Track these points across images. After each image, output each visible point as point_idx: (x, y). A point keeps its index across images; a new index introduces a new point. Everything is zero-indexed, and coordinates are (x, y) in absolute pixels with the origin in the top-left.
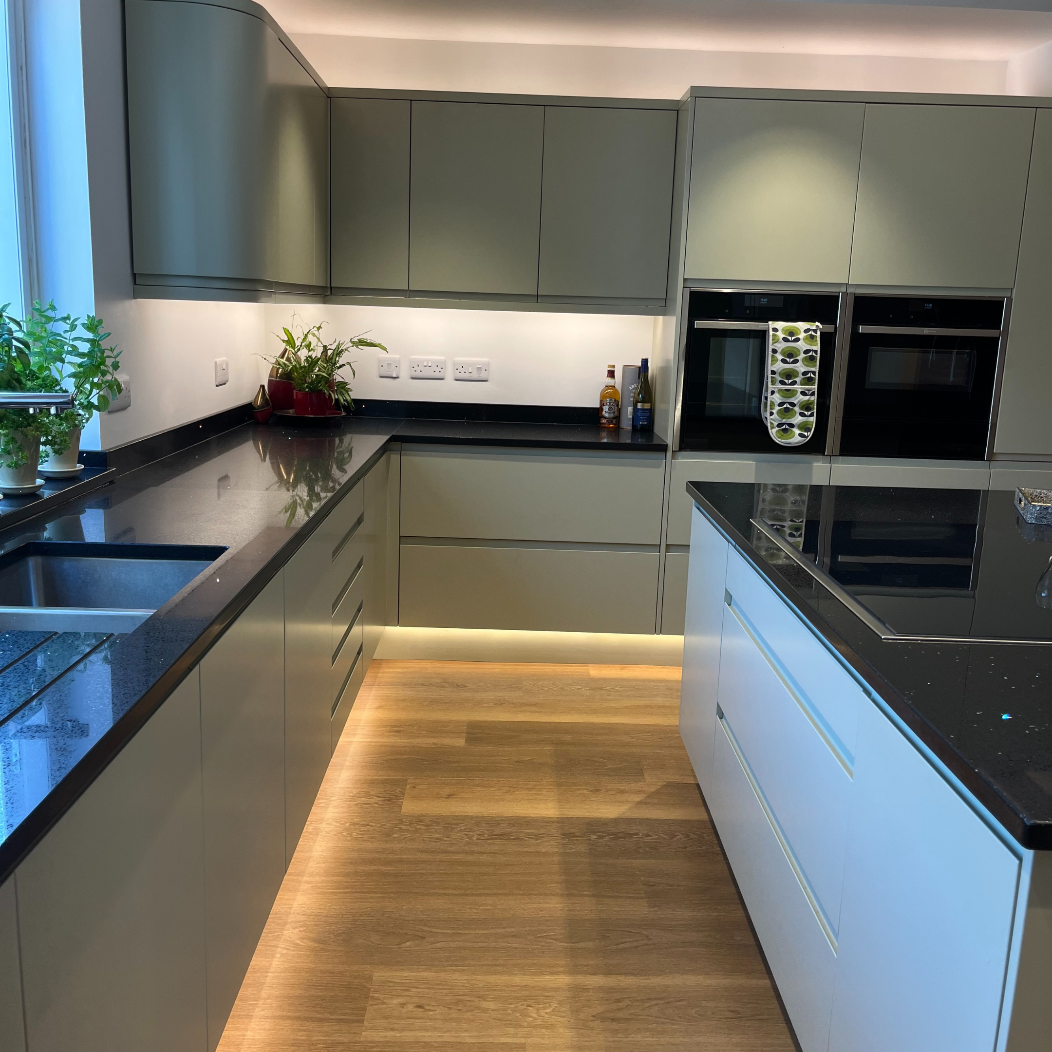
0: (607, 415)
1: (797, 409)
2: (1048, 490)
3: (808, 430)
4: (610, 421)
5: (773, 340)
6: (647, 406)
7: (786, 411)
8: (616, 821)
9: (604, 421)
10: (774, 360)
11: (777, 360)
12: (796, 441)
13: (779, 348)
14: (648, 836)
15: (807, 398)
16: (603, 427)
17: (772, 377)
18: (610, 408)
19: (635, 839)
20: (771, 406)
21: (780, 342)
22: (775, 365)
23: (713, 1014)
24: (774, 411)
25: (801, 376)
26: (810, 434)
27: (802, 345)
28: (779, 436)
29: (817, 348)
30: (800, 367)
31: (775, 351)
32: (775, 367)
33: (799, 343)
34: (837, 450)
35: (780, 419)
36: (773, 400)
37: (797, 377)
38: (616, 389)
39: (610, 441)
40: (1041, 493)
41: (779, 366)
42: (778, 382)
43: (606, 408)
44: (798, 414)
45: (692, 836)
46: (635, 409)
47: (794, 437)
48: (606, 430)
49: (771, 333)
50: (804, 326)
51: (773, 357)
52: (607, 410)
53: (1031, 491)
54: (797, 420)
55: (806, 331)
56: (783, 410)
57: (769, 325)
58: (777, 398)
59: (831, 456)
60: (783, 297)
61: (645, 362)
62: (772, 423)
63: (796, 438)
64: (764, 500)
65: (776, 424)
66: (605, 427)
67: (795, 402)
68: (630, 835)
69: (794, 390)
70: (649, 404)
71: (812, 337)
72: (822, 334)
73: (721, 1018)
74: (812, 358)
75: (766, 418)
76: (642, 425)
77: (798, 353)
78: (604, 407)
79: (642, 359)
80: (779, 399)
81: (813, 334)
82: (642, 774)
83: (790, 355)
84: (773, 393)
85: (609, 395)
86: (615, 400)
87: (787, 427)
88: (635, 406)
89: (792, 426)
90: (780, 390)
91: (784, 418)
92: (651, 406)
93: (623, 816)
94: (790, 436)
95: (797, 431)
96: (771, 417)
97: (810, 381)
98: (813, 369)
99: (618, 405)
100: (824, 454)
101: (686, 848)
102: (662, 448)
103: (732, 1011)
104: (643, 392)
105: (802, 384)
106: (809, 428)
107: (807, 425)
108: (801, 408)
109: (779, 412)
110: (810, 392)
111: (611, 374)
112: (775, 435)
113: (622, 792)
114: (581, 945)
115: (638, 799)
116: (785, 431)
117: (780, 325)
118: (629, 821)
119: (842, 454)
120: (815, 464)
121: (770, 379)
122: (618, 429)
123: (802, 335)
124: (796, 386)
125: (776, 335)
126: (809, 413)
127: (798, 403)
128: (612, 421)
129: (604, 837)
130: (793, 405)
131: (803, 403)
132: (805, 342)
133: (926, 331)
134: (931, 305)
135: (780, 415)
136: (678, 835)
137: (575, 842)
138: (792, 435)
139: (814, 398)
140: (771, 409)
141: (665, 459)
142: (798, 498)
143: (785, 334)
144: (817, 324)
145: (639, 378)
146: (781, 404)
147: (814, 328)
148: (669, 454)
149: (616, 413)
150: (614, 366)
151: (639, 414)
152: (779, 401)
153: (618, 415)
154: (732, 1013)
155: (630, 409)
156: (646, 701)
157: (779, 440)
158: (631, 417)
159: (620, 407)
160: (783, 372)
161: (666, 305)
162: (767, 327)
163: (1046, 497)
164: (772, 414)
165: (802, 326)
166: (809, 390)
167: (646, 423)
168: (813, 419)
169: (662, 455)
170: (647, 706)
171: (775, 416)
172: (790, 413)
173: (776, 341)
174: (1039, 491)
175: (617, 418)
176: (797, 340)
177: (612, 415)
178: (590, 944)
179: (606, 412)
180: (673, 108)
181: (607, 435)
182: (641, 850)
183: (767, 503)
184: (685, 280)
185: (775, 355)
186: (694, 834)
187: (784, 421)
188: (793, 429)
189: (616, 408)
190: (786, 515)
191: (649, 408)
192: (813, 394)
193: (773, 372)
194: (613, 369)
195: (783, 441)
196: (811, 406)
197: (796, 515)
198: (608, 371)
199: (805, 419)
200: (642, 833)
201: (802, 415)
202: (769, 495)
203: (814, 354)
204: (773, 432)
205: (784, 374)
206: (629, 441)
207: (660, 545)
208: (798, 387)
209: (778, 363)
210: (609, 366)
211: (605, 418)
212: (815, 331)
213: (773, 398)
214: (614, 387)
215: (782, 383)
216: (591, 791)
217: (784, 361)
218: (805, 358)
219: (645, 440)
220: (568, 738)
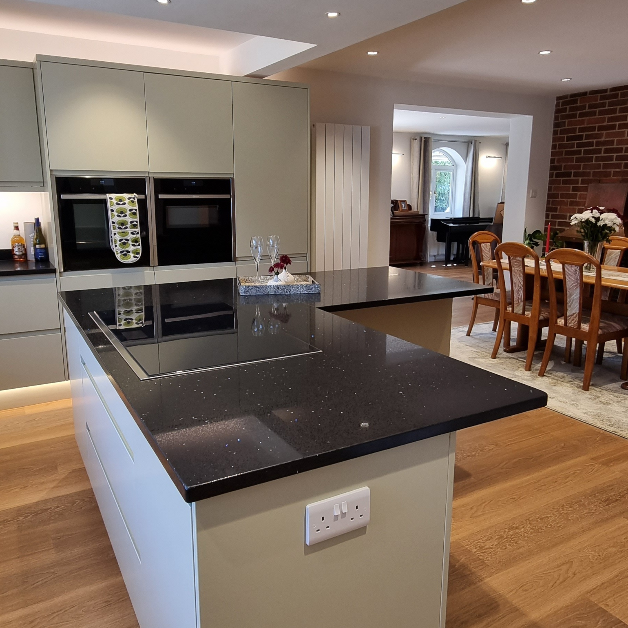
0: (17, 253)
1: (130, 242)
2: (252, 276)
3: (138, 253)
4: (20, 256)
5: (110, 204)
6: (43, 246)
7: (124, 244)
8: (37, 504)
9: (16, 257)
10: (113, 216)
11: (114, 216)
12: (132, 260)
13: (115, 209)
14: (58, 507)
15: (135, 236)
16: (15, 261)
17: (113, 226)
18: (19, 249)
19: (49, 512)
20: (115, 242)
21: (115, 205)
22: (114, 218)
23: (93, 608)
24: (117, 244)
25: (130, 224)
26: (139, 256)
27: (128, 207)
28: (122, 258)
29: (137, 207)
30: (129, 219)
31: (112, 211)
32: (113, 220)
33: (125, 205)
34: (156, 263)
35: (121, 249)
36: (115, 238)
37: (127, 224)
38: (22, 237)
39: (22, 269)
40: (249, 278)
41: (116, 219)
42: (117, 228)
43: (16, 249)
44: (131, 245)
45: (86, 499)
46: (35, 249)
47: (130, 258)
48: (18, 262)
49: (109, 200)
50: (128, 196)
51: (112, 214)
52: (17, 250)
53: (244, 278)
54: (131, 248)
55: (129, 198)
56: (122, 244)
57: (107, 196)
58: (118, 237)
59: (154, 266)
60: (113, 179)
61: (37, 220)
62: (117, 252)
63: (131, 259)
64: (119, 295)
65: (119, 252)
66: (17, 261)
67: (129, 238)
68: (46, 510)
69: (127, 232)
70: (44, 245)
71: (133, 202)
72: (139, 200)
73: (98, 609)
74: (134, 214)
75: (113, 248)
76: (41, 258)
77: (126, 211)
78: (15, 249)
79: (35, 218)
80: (119, 237)
81: (133, 200)
82: (56, 469)
83: (122, 213)
84: (115, 234)
85: (17, 240)
86: (21, 244)
87: (126, 253)
88: (35, 246)
89: (129, 252)
90: (119, 233)
91: (123, 248)
92: (45, 246)
93: (42, 499)
94: (128, 258)
95: (132, 255)
96: (116, 248)
97: (135, 226)
98: (136, 220)
99: (24, 247)
100: (149, 266)
101: (82, 508)
102: (54, 271)
103: (105, 602)
104: (38, 237)
105: (131, 228)
106: (138, 252)
107: (137, 251)
108: (133, 241)
109: (120, 245)
110: (136, 232)
111: (17, 228)
112: (119, 258)
113: (42, 483)
114: (7, 594)
115: (53, 486)
116: (125, 255)
117: (113, 196)
118: (46, 501)
119: (160, 264)
120: (145, 272)
121: (112, 227)
122: (26, 261)
123: (127, 201)
124: (127, 230)
125: (111, 201)
126: (137, 244)
127: (130, 238)
128: (21, 257)
129: (29, 516)
130: (127, 240)
131: (133, 239)
132: (129, 205)
133: (194, 196)
134: (194, 183)
135: (121, 246)
136: (77, 502)
137: (8, 525)
138: (129, 257)
139: (139, 236)
140: (115, 243)
141: (56, 277)
142: (138, 291)
143: (117, 201)
144: (135, 194)
145: (35, 230)
146: (120, 240)
147: (133, 196)
148: (58, 274)
149: (23, 252)
150: (17, 223)
151: (38, 251)
152: (119, 239)
153: (25, 252)
154: (105, 604)
155: (32, 249)
156: (61, 422)
157: (123, 260)
158: (33, 253)
159: (25, 247)
160: (119, 222)
161: (45, 185)
162: (106, 197)
163: (251, 280)
164: (116, 246)
165: (126, 196)
166: (135, 231)
167: (43, 256)
168: (140, 247)
169: (54, 275)
170: (62, 425)
171: (118, 247)
172: (127, 245)
173: (112, 205)
174: (247, 277)
175: (25, 255)
176: (124, 204)
177: (21, 253)
178: (15, 590)
179: (17, 252)
180: (30, 68)
181: (19, 265)
182: (52, 518)
183: (120, 296)
184: (51, 171)
185: (113, 213)
186: (88, 498)
187: (123, 250)
188: (130, 254)
189: (23, 248)
190: (133, 301)
191: (44, 247)
192: (138, 233)
193: (113, 223)
194: (17, 225)
195: (124, 261)
196: (138, 240)
197: (139, 301)
198: (14, 226)
199: (135, 248)
200: (54, 507)
201: (133, 245)
202: (121, 292)
203: (135, 211)
204: (118, 256)
205: (120, 223)
206: (34, 268)
207: (60, 328)
208: (129, 230)
209: (115, 217)
210: (14, 223)
211: (16, 255)
212: (134, 198)
213: (115, 237)
214: (20, 236)
215: (119, 228)
216: (21, 488)
217: (118, 216)
218: (130, 214)
219: (44, 267)
220: (8, 457)
